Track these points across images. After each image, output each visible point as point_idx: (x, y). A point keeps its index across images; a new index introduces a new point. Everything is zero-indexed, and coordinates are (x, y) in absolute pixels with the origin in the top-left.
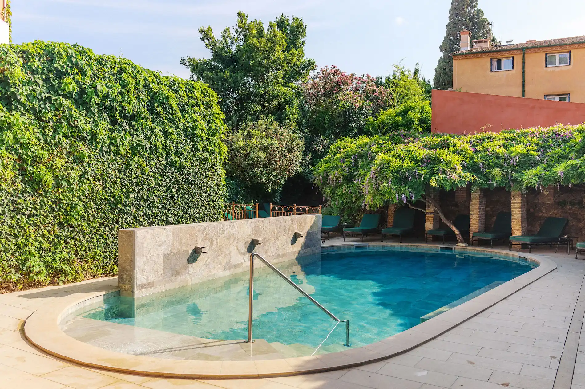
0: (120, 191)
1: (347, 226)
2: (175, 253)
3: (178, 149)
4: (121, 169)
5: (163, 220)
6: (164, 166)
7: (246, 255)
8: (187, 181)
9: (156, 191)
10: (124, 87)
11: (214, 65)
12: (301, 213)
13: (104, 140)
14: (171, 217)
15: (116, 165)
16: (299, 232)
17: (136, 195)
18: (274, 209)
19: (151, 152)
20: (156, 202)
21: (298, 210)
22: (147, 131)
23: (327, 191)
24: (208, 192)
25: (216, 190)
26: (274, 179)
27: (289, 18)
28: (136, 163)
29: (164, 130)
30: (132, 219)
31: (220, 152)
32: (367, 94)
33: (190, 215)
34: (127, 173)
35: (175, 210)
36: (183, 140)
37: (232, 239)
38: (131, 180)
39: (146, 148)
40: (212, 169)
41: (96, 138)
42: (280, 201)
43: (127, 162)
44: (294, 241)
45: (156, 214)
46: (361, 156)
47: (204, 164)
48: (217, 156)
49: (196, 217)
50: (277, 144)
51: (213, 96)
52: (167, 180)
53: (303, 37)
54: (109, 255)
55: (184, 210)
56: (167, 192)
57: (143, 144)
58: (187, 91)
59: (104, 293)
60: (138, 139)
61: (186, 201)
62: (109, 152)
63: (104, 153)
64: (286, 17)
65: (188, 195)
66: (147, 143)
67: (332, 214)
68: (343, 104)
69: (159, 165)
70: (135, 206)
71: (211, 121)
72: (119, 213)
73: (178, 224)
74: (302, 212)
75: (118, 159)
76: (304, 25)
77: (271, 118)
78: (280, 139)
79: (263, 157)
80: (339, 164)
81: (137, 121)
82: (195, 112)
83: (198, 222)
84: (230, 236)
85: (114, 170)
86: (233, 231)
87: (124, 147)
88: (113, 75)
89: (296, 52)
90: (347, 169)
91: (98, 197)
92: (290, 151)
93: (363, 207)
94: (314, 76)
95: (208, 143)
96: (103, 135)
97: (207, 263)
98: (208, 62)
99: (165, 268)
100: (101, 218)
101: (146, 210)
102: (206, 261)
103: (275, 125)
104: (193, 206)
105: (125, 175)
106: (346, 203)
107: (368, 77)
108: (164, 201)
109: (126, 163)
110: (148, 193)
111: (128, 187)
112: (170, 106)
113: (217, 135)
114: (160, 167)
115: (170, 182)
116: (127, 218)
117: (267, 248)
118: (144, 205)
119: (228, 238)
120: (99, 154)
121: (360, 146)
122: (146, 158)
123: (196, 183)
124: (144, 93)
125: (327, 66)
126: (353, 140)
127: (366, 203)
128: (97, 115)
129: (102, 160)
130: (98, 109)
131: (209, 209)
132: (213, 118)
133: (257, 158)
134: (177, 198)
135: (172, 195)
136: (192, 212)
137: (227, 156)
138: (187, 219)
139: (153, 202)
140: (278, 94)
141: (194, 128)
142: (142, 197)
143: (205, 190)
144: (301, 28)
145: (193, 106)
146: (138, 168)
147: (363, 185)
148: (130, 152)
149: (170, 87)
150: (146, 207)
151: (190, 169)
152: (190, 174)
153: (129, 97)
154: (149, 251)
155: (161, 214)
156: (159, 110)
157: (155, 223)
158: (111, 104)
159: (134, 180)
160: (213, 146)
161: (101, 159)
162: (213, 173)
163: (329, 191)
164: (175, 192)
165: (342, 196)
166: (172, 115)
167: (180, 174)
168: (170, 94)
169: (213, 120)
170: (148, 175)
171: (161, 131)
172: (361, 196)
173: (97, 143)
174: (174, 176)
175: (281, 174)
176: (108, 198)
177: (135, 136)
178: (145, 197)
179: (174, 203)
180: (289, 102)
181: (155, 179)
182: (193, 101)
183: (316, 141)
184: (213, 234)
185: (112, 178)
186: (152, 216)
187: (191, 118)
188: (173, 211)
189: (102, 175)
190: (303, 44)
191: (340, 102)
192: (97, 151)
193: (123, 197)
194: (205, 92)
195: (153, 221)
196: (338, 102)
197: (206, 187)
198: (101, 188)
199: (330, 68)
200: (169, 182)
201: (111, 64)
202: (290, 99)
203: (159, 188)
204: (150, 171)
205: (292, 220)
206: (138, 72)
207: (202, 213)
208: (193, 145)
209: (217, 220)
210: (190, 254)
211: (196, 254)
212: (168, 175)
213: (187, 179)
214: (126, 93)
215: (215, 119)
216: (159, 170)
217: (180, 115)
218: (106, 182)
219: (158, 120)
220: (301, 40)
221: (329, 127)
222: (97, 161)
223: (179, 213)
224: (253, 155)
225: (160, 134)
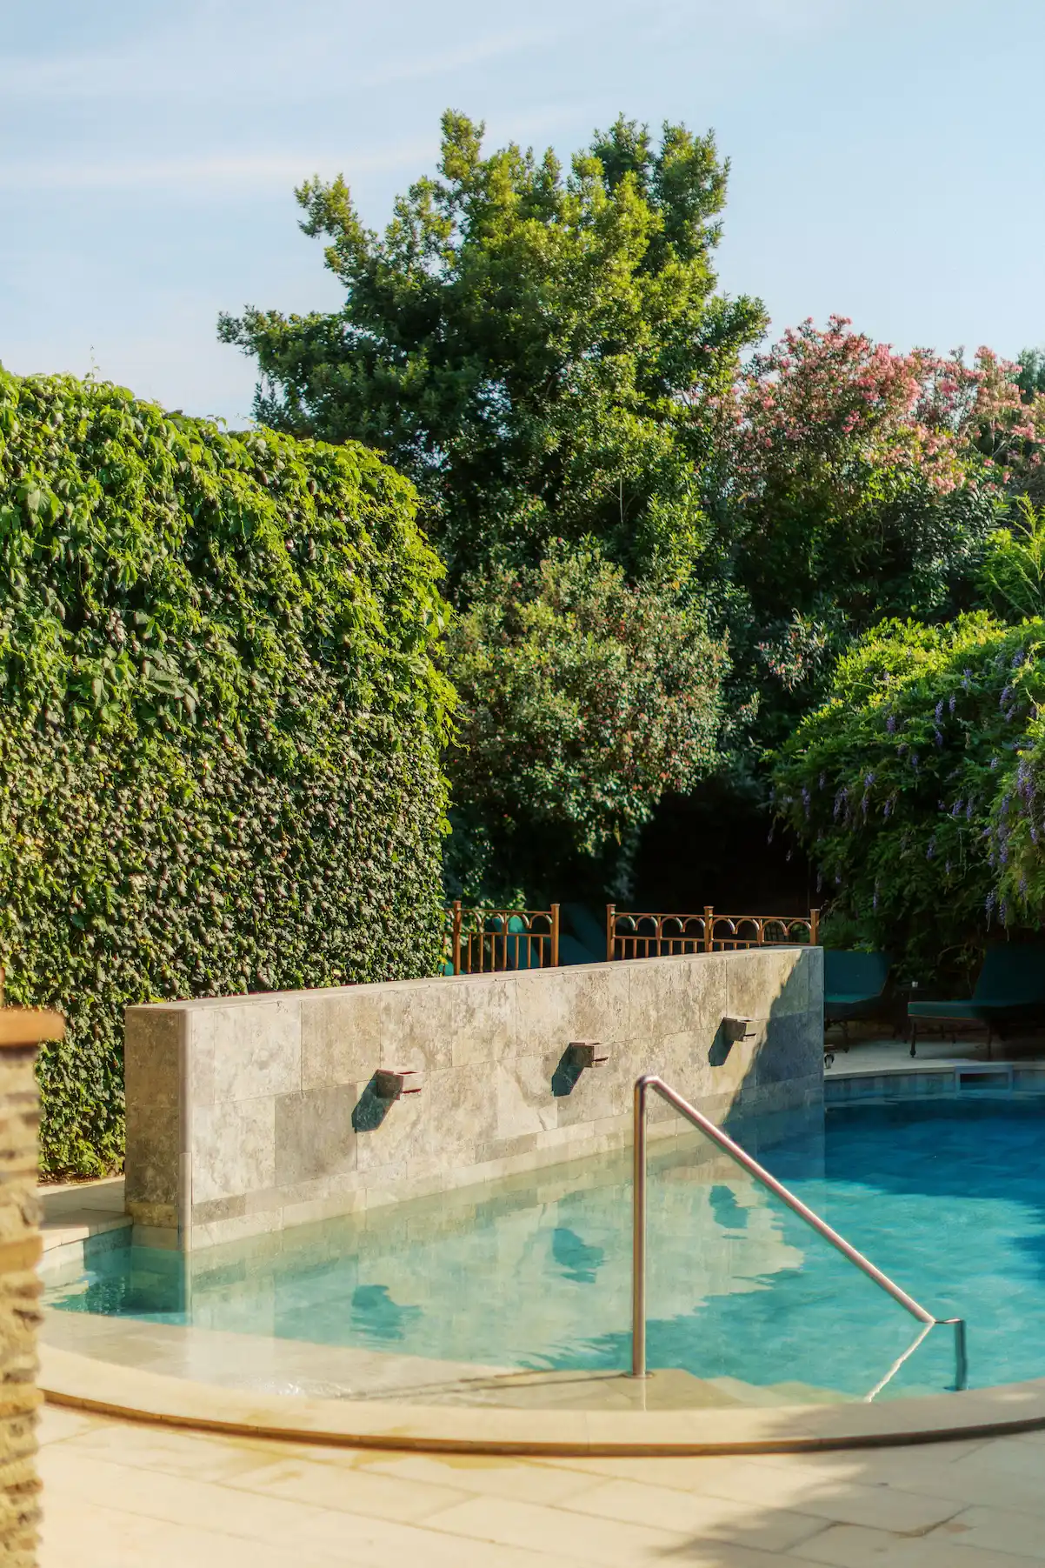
0: (102, 869)
1: (919, 995)
2: (311, 1094)
3: (290, 705)
4: (105, 789)
5: (242, 973)
6: (245, 770)
7: (549, 1103)
8: (321, 825)
9: (217, 867)
10: (110, 489)
11: (350, 335)
12: (735, 942)
13: (50, 684)
14: (268, 961)
15: (89, 774)
16: (740, 1018)
17: (153, 883)
18: (623, 928)
19: (200, 718)
20: (219, 906)
21: (721, 930)
22: (185, 645)
23: (835, 849)
24: (394, 865)
25: (421, 855)
26: (610, 804)
27: (649, 133)
28: (153, 762)
29: (240, 637)
30: (138, 969)
31: (431, 710)
32: (985, 431)
33: (332, 955)
34: (124, 801)
35: (280, 937)
36: (307, 670)
37: (498, 1045)
38: (137, 828)
39: (185, 706)
40: (406, 777)
41: (24, 679)
42: (630, 891)
43: (124, 762)
44: (719, 1053)
45: (216, 952)
46: (971, 705)
47: (380, 759)
48: (423, 724)
49: (354, 963)
50: (623, 659)
51: (401, 497)
52: (256, 822)
53: (715, 207)
54: (65, 1104)
55: (312, 934)
56: (253, 868)
57: (178, 694)
58: (315, 484)
59: (84, 1232)
60: (160, 675)
61: (319, 902)
62: (67, 728)
63: (51, 730)
64: (638, 130)
65: (326, 878)
66: (190, 689)
67: (857, 946)
68: (885, 479)
69: (229, 768)
70: (147, 921)
71: (398, 592)
72: (99, 948)
73: (291, 988)
74: (735, 937)
75: (95, 750)
76: (720, 159)
77: (592, 547)
78: (630, 637)
79: (568, 714)
80: (878, 737)
81: (151, 609)
82: (343, 562)
83: (361, 980)
84: (493, 1033)
85: (82, 792)
86: (505, 1011)
87: (116, 708)
88: (75, 448)
89: (685, 274)
90: (915, 761)
91: (32, 889)
92: (671, 687)
93: (988, 916)
94: (757, 360)
95: (391, 677)
96: (46, 668)
97: (416, 1132)
98: (330, 324)
99: (281, 1145)
100: (41, 967)
101: (183, 937)
102: (414, 1124)
103: (609, 579)
104: (342, 919)
105: (116, 809)
106: (915, 901)
107: (986, 358)
108: (245, 902)
109: (122, 767)
110: (192, 871)
111: (127, 852)
112: (261, 545)
113: (420, 645)
114: (232, 776)
115: (264, 830)
116: (122, 968)
117: (621, 1079)
118: (177, 920)
119: (484, 1041)
120: (36, 737)
121: (966, 663)
122: (185, 745)
123: (351, 831)
124: (176, 506)
125: (809, 321)
126: (933, 633)
127: (1002, 898)
128: (22, 595)
129: (45, 758)
130: (28, 574)
131: (398, 930)
132: (405, 580)
133: (543, 719)
134: (289, 888)
135: (271, 879)
136: (338, 941)
137: (456, 721)
138: (322, 971)
139: (207, 908)
140: (618, 449)
141: (343, 623)
142: (173, 890)
143: (383, 858)
144: (709, 171)
145: (336, 541)
146: (159, 784)
147: (983, 827)
148: (135, 725)
149: (259, 477)
150: (184, 926)
151: (330, 779)
152: (330, 799)
153: (125, 523)
154: (230, 1086)
155: (233, 953)
156: (224, 563)
157: (216, 985)
158: (67, 554)
159: (148, 828)
160: (407, 689)
161: (42, 752)
162: (411, 794)
163: (842, 852)
164: (281, 866)
165: (897, 873)
166: (267, 580)
167: (300, 802)
168: (263, 502)
169: (405, 587)
170: (192, 806)
171: (230, 639)
172: (975, 871)
173: (27, 696)
174: (277, 807)
175: (637, 781)
176: (64, 895)
177: (147, 666)
178: (183, 888)
179: (277, 908)
180: (662, 482)
181: (214, 822)
182: (336, 521)
183: (777, 637)
184: (434, 1022)
185: (76, 821)
186: (204, 960)
187: (332, 585)
188: (274, 939)
189: (43, 812)
190: (714, 237)
191: (869, 471)
192: (29, 726)
193: (111, 890)
194: (375, 482)
195: (206, 975)
196: (862, 471)
197: (387, 844)
198: (40, 858)
199: (822, 327)
200: (258, 830)
201: (67, 406)
202: (665, 464)
203: (226, 853)
204: (198, 791)
205: (711, 969)
206: (156, 432)
207: (374, 945)
208: (341, 689)
209: (423, 972)
210: (359, 1097)
211: (379, 1095)
212: (256, 806)
213: (323, 818)
214: (120, 511)
215: (414, 585)
216: (226, 789)
217: (295, 576)
218: (56, 837)
219: (219, 601)
220: (707, 223)
221: (825, 577)
222: (30, 760)
223: (295, 948)
224: (526, 709)
225: (230, 653)
